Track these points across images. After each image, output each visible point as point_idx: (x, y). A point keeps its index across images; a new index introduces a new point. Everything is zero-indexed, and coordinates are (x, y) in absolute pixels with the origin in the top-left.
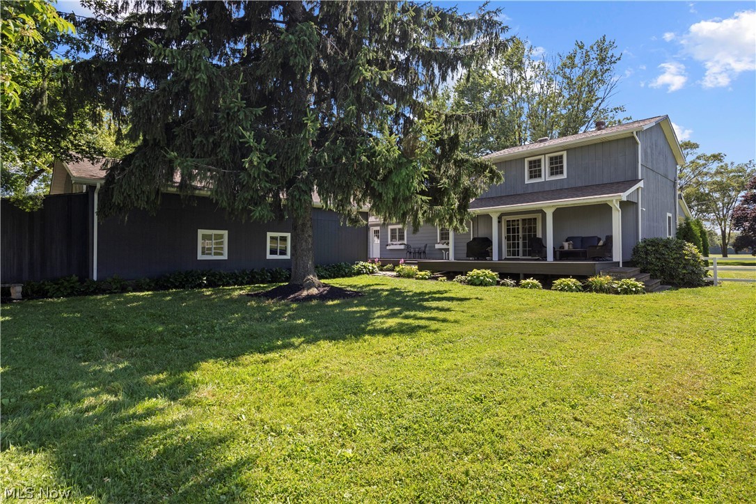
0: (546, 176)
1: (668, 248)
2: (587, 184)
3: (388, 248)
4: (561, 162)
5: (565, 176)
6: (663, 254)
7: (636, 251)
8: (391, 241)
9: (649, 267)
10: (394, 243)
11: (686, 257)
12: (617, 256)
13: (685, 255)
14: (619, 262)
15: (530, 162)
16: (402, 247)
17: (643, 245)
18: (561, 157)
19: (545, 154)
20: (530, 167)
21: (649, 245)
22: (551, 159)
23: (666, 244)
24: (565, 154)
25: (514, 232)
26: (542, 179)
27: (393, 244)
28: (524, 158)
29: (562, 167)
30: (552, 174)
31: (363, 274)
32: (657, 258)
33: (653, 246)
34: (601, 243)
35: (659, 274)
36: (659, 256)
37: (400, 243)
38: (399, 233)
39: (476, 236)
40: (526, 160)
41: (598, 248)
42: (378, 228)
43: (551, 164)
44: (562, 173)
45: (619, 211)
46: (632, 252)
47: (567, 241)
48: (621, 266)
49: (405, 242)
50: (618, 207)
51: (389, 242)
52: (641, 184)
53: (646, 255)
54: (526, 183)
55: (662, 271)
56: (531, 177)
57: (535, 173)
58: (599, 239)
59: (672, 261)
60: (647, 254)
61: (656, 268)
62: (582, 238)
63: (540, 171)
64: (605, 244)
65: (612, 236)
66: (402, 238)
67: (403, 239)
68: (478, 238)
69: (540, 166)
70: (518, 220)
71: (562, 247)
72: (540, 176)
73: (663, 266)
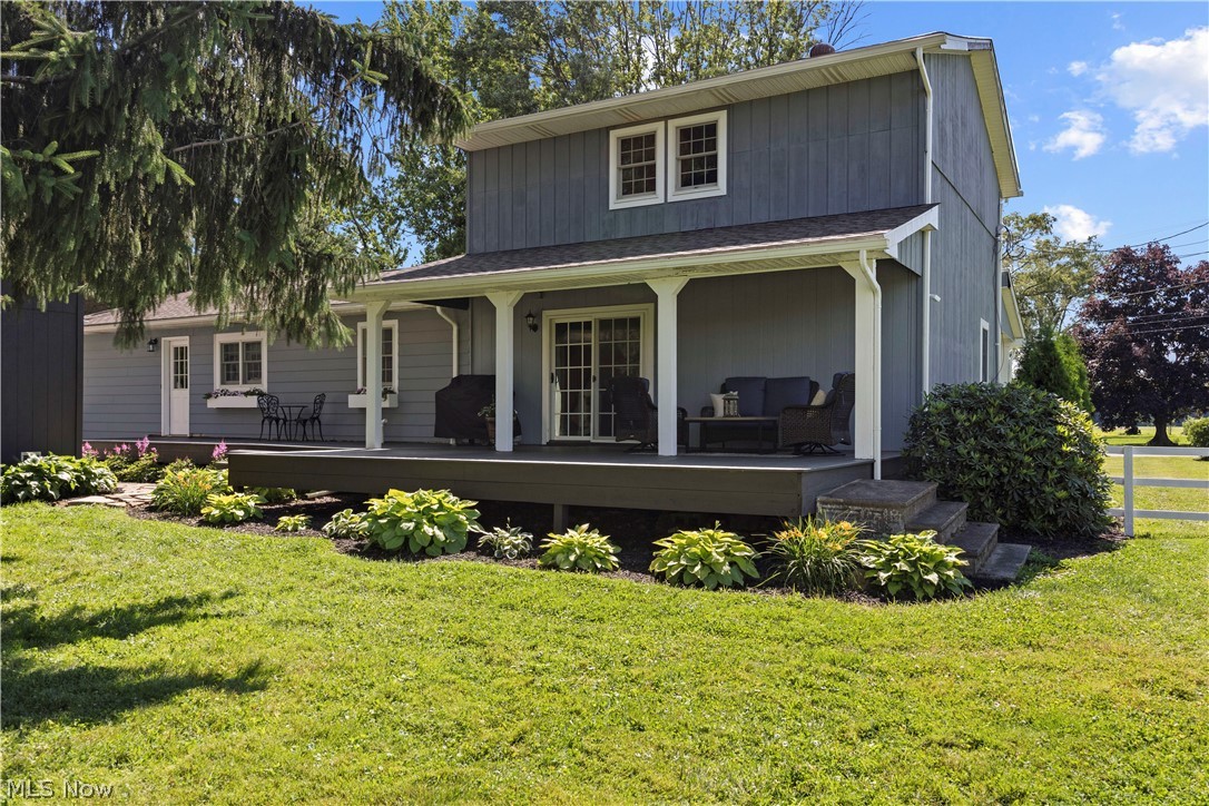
0: (668, 187)
1: (1013, 416)
2: (783, 216)
3: (212, 403)
4: (713, 145)
5: (721, 188)
6: (1001, 436)
7: (919, 425)
8: (223, 383)
9: (964, 479)
10: (231, 388)
11: (1065, 448)
12: (868, 440)
13: (1063, 439)
14: (871, 464)
15: (625, 143)
16: (252, 402)
17: (942, 404)
18: (712, 129)
19: (666, 118)
20: (624, 159)
21: (957, 406)
22: (684, 133)
23: (1007, 403)
24: (722, 118)
25: (576, 361)
26: (656, 198)
27: (225, 393)
28: (609, 129)
29: (713, 160)
30: (686, 182)
31: (28, 498)
32: (984, 450)
33: (971, 410)
34: (819, 399)
35: (989, 504)
36: (989, 444)
37: (247, 388)
38: (246, 357)
39: (467, 371)
40: (614, 135)
41: (810, 414)
42: (184, 341)
43: (684, 150)
44: (713, 178)
45: (874, 292)
46: (908, 429)
47: (724, 389)
48: (878, 475)
49: (264, 387)
50: (873, 275)
51: (217, 386)
52: (931, 218)
53: (953, 439)
54: (612, 206)
55: (999, 493)
56: (627, 190)
57: (640, 178)
58: (814, 387)
59: (1027, 459)
60: (954, 435)
61: (982, 482)
62: (768, 382)
63: (652, 170)
64: (831, 402)
65: (852, 376)
66: (253, 373)
67: (258, 376)
68: (473, 377)
69: (651, 155)
70: (588, 325)
71: (709, 410)
72: (651, 187)
73: (1002, 474)
